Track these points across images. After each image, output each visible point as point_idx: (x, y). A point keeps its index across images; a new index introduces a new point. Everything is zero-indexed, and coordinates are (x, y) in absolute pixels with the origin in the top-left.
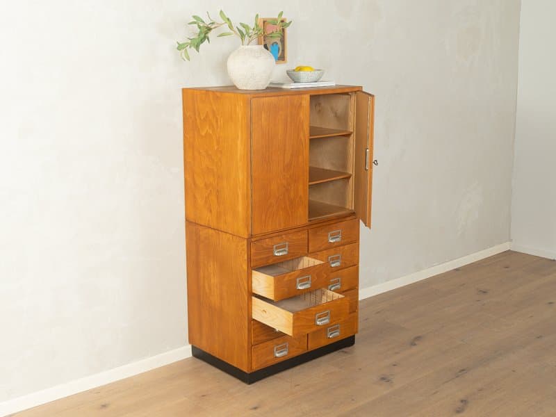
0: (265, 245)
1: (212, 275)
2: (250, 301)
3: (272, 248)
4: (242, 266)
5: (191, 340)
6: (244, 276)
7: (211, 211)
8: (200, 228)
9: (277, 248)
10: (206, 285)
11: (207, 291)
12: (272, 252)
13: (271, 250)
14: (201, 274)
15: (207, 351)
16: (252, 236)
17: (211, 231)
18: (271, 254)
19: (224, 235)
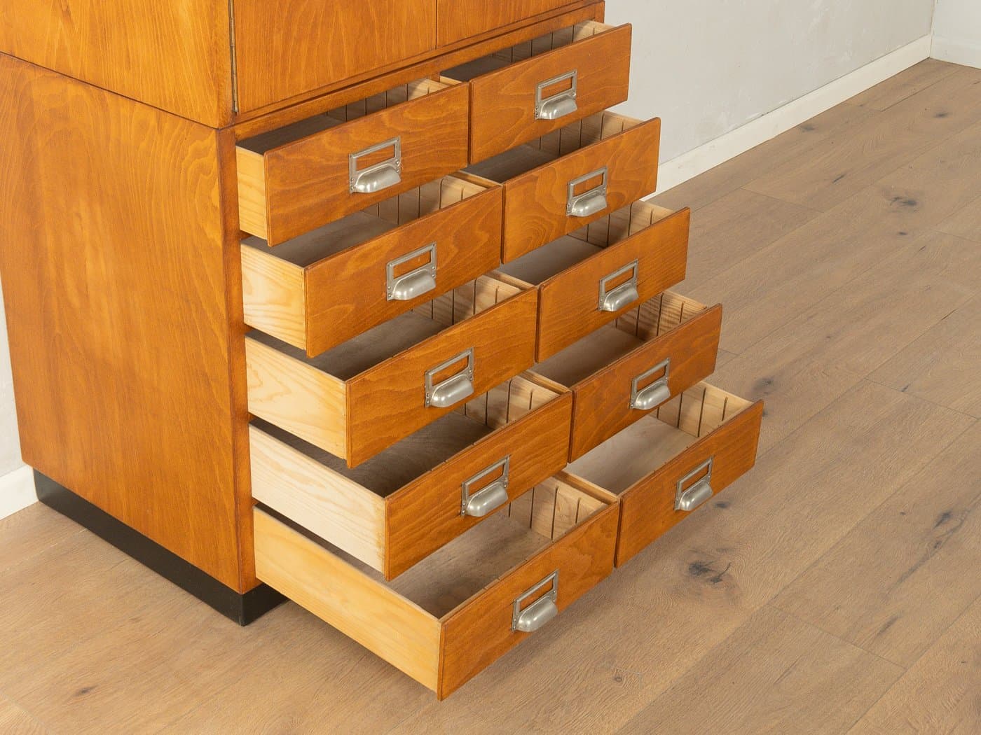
0: (316, 158)
1: (88, 252)
2: (237, 353)
3: (347, 166)
4: (201, 230)
5: (29, 453)
6: (212, 267)
7: (67, 14)
8: (31, 75)
9: (361, 165)
10: (70, 283)
11: (75, 301)
12: (346, 180)
13: (339, 173)
14: (49, 241)
15: (89, 496)
16: (235, 118)
17: (73, 90)
18: (341, 190)
19: (125, 108)
